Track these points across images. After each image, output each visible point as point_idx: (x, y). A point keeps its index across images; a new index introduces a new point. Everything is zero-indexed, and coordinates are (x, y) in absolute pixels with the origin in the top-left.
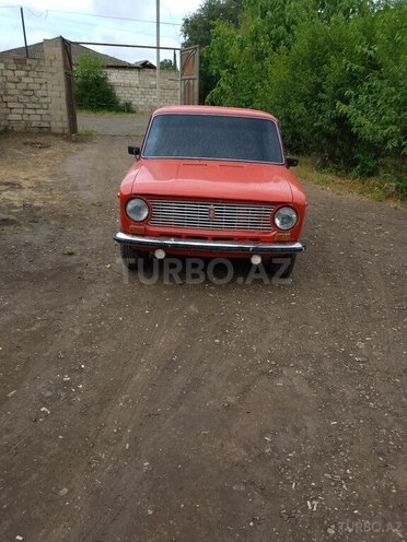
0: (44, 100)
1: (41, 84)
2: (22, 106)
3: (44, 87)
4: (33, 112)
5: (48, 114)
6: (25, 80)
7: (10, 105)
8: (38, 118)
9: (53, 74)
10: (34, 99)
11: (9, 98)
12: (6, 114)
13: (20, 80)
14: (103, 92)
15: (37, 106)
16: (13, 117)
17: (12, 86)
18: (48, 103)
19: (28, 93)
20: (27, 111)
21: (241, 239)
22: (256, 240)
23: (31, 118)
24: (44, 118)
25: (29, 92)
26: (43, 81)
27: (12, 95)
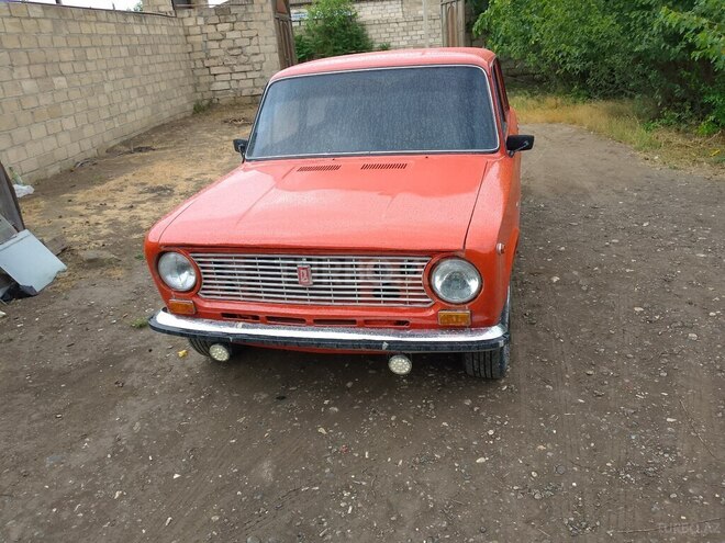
0: (255, 59)
1: (251, 38)
2: (228, 70)
3: (254, 41)
4: (243, 76)
5: (262, 77)
6: (230, 35)
7: (214, 71)
8: (250, 83)
9: (265, 22)
10: (243, 59)
11: (212, 62)
12: (210, 83)
13: (224, 36)
14: (351, 36)
15: (248, 68)
16: (218, 86)
17: (215, 45)
18: (261, 62)
19: (235, 52)
20: (235, 76)
21: (368, 324)
22: (400, 324)
23: (242, 84)
24: (258, 83)
25: (237, 51)
26: (254, 33)
27: (214, 58)
